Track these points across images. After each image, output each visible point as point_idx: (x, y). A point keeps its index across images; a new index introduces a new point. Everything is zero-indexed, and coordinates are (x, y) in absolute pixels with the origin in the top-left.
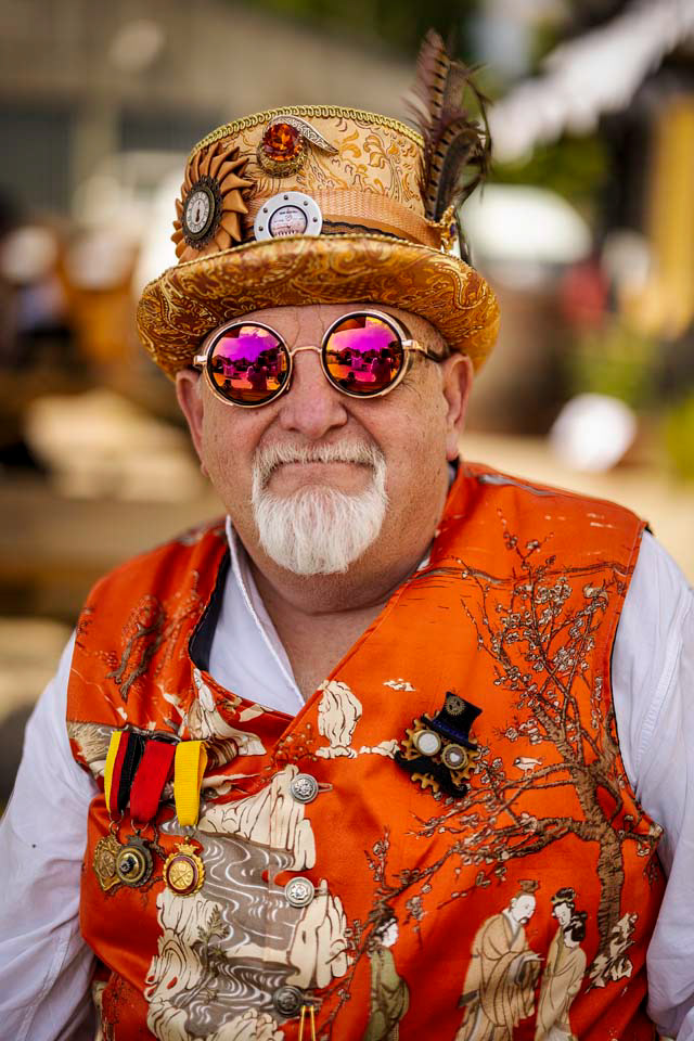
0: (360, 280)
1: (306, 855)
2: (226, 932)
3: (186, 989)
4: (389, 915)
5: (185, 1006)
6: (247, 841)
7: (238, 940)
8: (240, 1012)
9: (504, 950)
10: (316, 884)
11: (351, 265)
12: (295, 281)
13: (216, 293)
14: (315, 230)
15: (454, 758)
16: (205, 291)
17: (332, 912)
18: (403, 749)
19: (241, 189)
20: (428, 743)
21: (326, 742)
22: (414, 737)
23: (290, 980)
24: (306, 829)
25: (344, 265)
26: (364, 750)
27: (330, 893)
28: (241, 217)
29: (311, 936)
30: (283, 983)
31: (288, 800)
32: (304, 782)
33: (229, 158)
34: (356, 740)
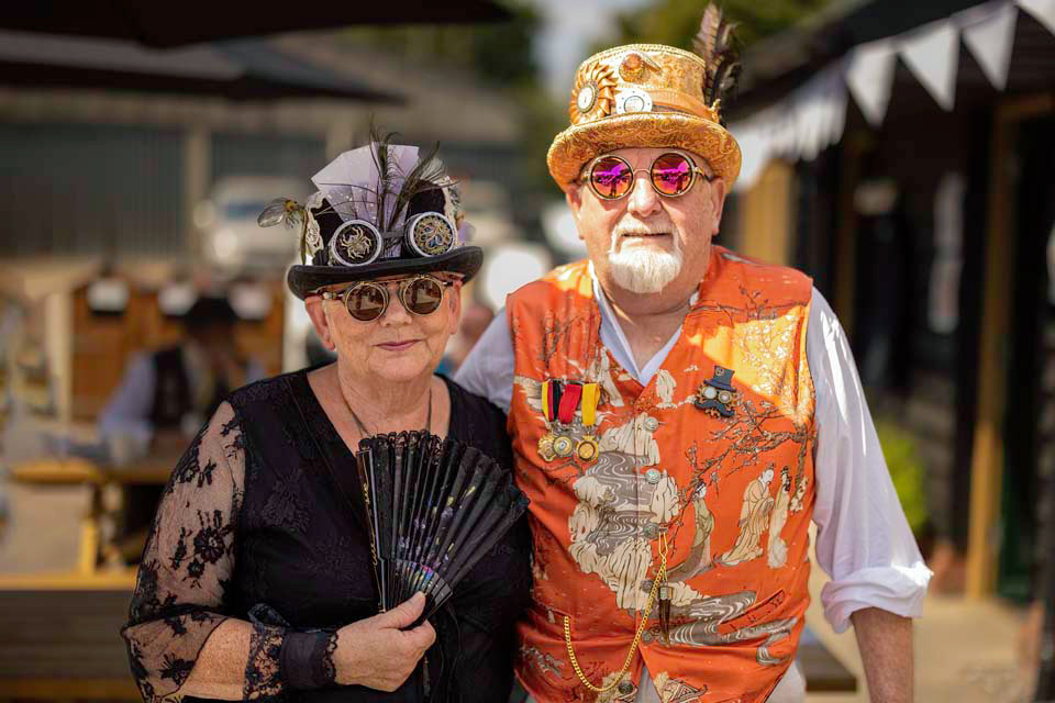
0: (671, 136)
1: (655, 457)
2: (615, 499)
3: (591, 532)
4: (701, 482)
5: (594, 541)
6: (623, 453)
7: (621, 502)
8: (623, 540)
9: (759, 497)
10: (661, 471)
11: (668, 127)
12: (639, 134)
13: (597, 139)
14: (648, 108)
15: (725, 398)
16: (591, 138)
17: (670, 485)
18: (698, 398)
19: (610, 87)
20: (710, 393)
21: (660, 400)
22: (702, 391)
23: (652, 520)
24: (654, 446)
25: (664, 127)
26: (680, 403)
27: (668, 476)
28: (609, 101)
29: (661, 497)
30: (648, 521)
31: (644, 431)
32: (653, 422)
33: (604, 70)
34: (675, 399)
